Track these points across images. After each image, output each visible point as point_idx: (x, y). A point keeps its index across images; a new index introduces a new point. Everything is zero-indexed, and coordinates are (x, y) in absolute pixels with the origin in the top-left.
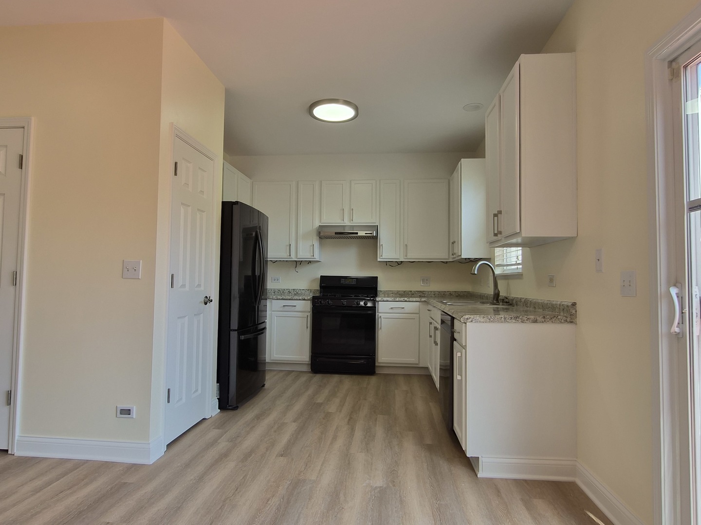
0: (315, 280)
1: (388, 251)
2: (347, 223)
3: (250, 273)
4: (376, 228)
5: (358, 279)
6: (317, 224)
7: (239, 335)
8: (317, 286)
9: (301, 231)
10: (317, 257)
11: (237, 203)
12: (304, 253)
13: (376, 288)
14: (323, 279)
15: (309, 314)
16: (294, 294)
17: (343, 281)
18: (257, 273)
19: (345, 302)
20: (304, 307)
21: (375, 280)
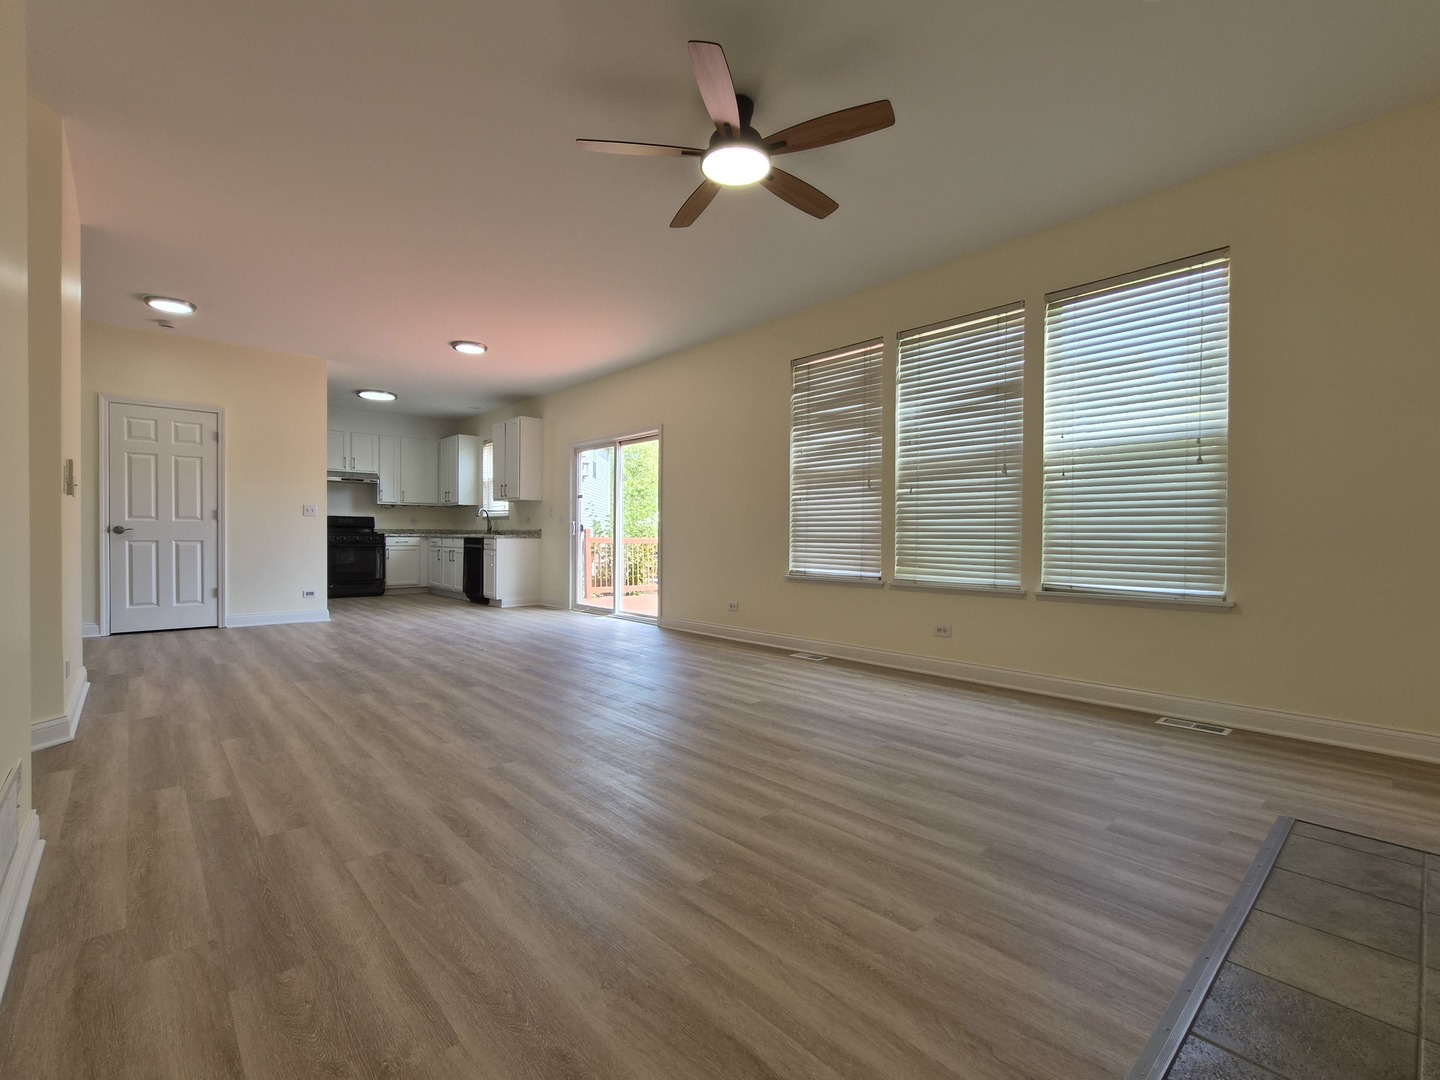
1: (386, 495)
2: (349, 469)
4: (380, 476)
5: (355, 519)
21: (371, 520)
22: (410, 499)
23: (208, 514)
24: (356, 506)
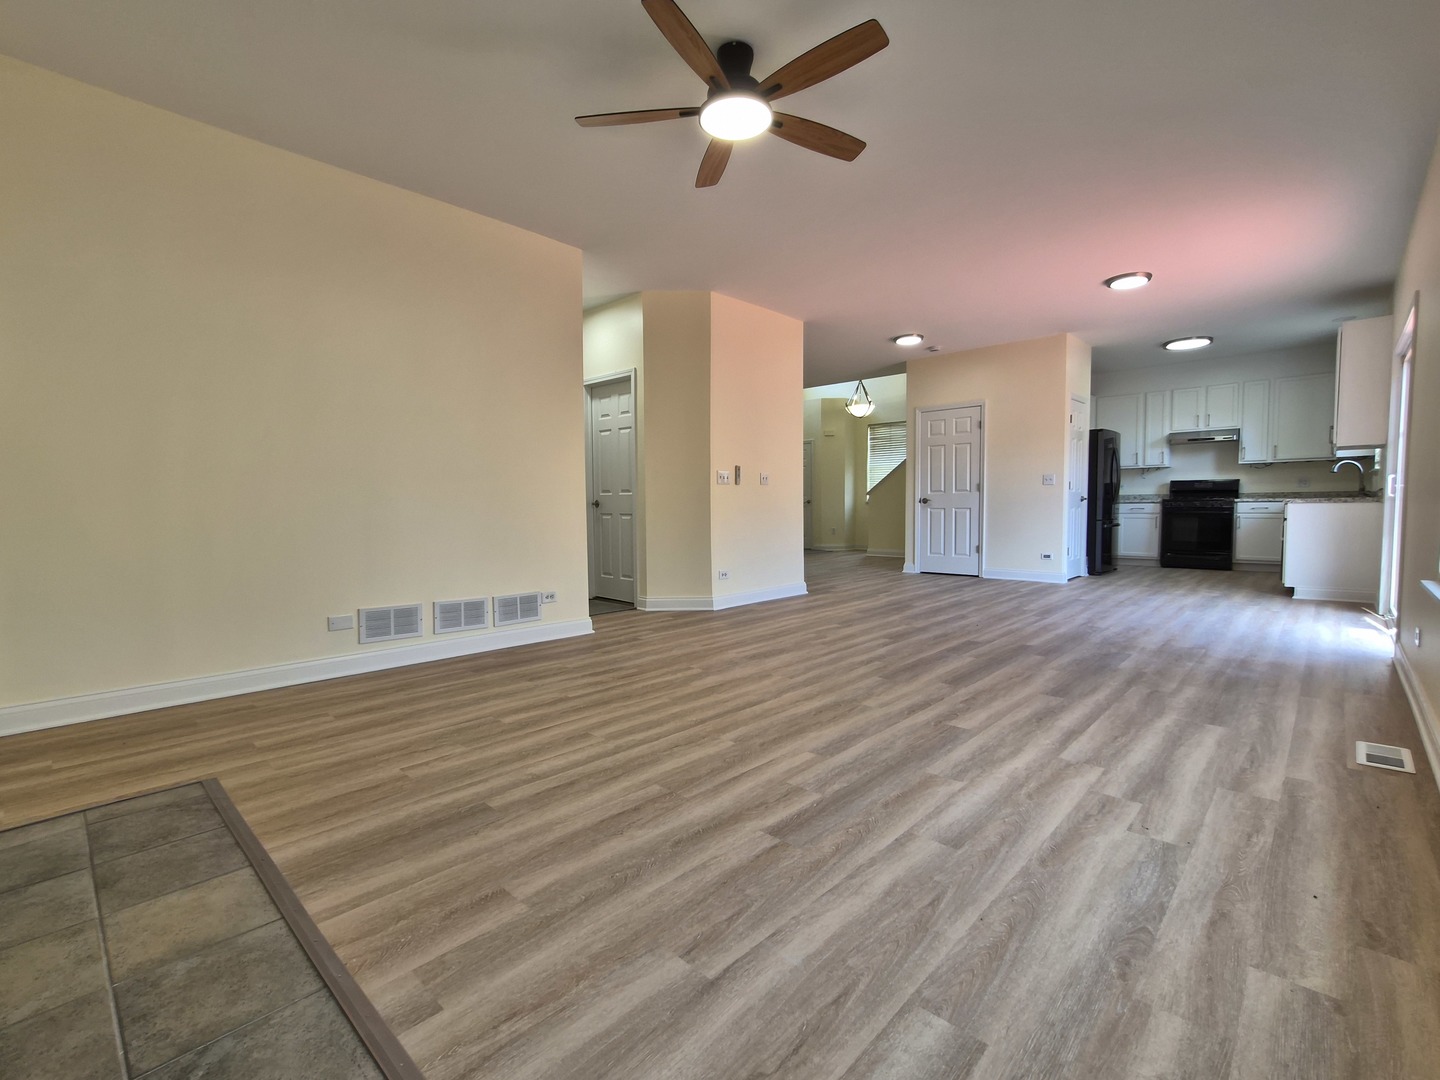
0: (1163, 485)
1: (1251, 453)
2: (1202, 428)
3: (1108, 481)
4: (1238, 432)
5: (1214, 483)
6: (1167, 432)
7: (1104, 524)
8: (1166, 492)
9: (1149, 440)
10: (1166, 463)
11: (1101, 430)
12: (1152, 460)
13: (1237, 491)
14: (1174, 483)
15: (1159, 516)
16: (1142, 499)
17: (1196, 485)
18: (1115, 480)
19: (1198, 504)
20: (1153, 509)
21: (1237, 482)
22: (1282, 456)
23: (974, 487)
24: (1220, 467)
